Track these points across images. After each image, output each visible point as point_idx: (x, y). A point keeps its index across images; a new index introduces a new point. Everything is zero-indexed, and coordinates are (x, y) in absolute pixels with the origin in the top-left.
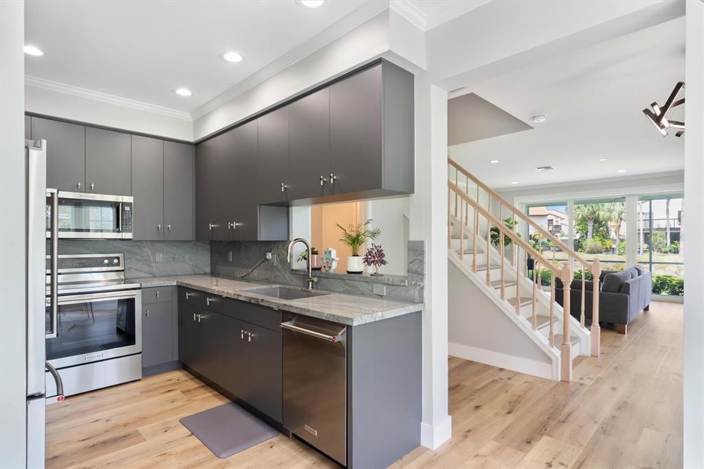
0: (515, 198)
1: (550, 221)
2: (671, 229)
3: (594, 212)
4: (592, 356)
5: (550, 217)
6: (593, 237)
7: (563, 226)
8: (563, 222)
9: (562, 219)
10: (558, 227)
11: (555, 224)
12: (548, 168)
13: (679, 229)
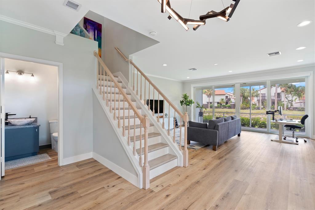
0: (191, 85)
1: (227, 97)
2: (272, 100)
3: (243, 93)
4: (183, 166)
5: (226, 95)
6: (242, 103)
7: (231, 99)
8: (232, 97)
9: (232, 96)
10: (230, 99)
11: (228, 98)
12: (194, 69)
13: (274, 100)
